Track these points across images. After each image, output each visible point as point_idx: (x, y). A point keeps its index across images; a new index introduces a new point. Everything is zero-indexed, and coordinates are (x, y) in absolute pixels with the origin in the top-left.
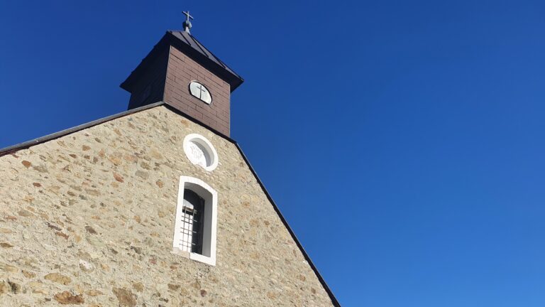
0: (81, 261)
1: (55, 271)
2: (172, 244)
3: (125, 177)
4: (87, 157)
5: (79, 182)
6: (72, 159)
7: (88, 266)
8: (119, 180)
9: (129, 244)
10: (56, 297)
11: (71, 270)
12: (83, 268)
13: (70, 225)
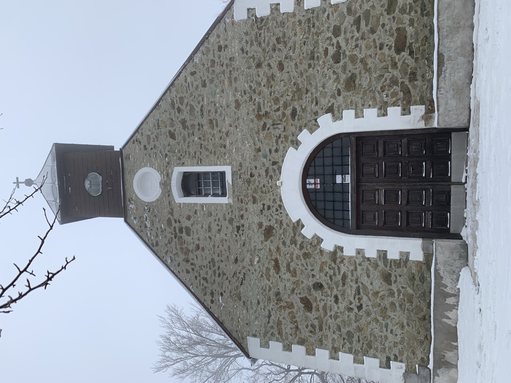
0: (255, 263)
1: (265, 277)
2: (227, 204)
3: (195, 244)
4: (193, 269)
5: (210, 272)
6: (198, 278)
7: (257, 259)
8: (198, 247)
9: (236, 235)
10: (277, 273)
11: (261, 268)
12: (259, 262)
13: (238, 273)
